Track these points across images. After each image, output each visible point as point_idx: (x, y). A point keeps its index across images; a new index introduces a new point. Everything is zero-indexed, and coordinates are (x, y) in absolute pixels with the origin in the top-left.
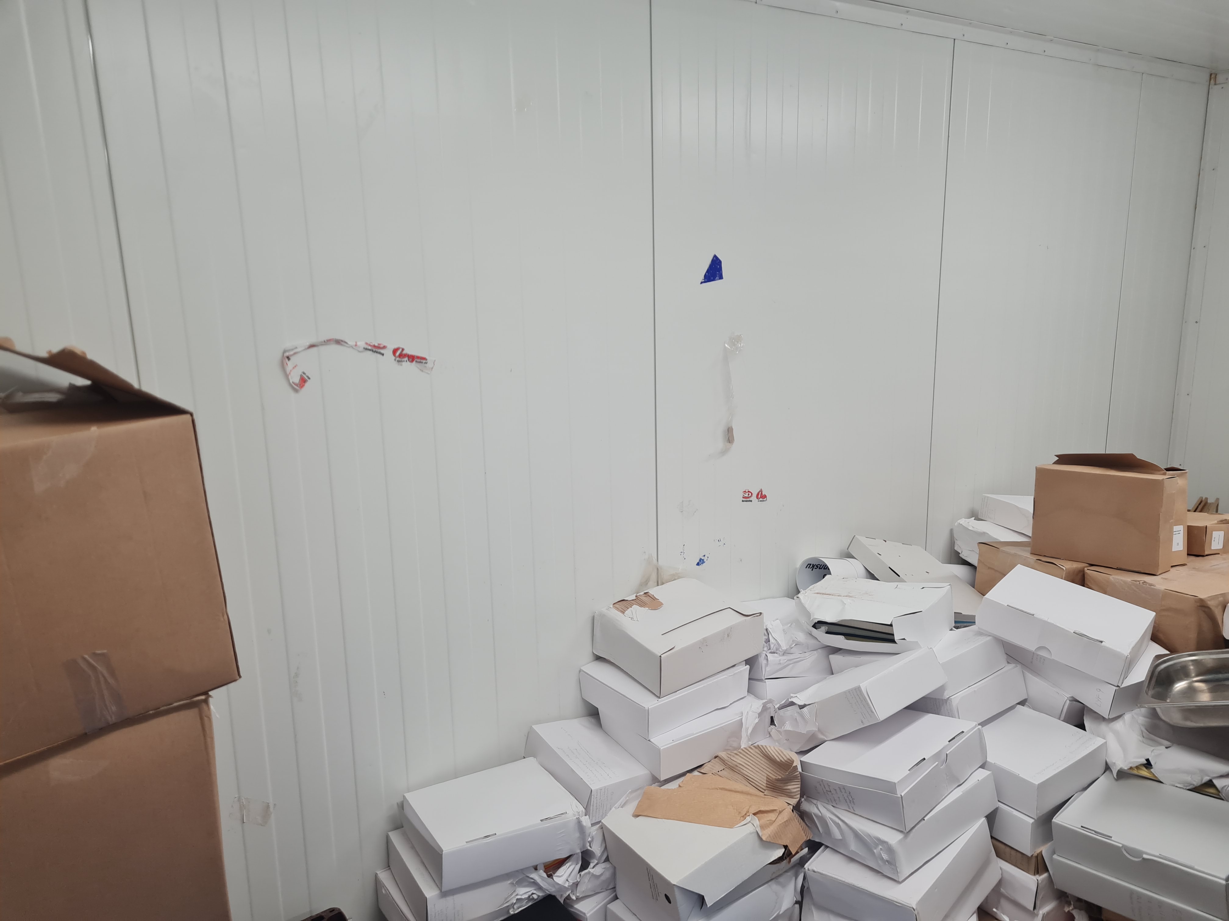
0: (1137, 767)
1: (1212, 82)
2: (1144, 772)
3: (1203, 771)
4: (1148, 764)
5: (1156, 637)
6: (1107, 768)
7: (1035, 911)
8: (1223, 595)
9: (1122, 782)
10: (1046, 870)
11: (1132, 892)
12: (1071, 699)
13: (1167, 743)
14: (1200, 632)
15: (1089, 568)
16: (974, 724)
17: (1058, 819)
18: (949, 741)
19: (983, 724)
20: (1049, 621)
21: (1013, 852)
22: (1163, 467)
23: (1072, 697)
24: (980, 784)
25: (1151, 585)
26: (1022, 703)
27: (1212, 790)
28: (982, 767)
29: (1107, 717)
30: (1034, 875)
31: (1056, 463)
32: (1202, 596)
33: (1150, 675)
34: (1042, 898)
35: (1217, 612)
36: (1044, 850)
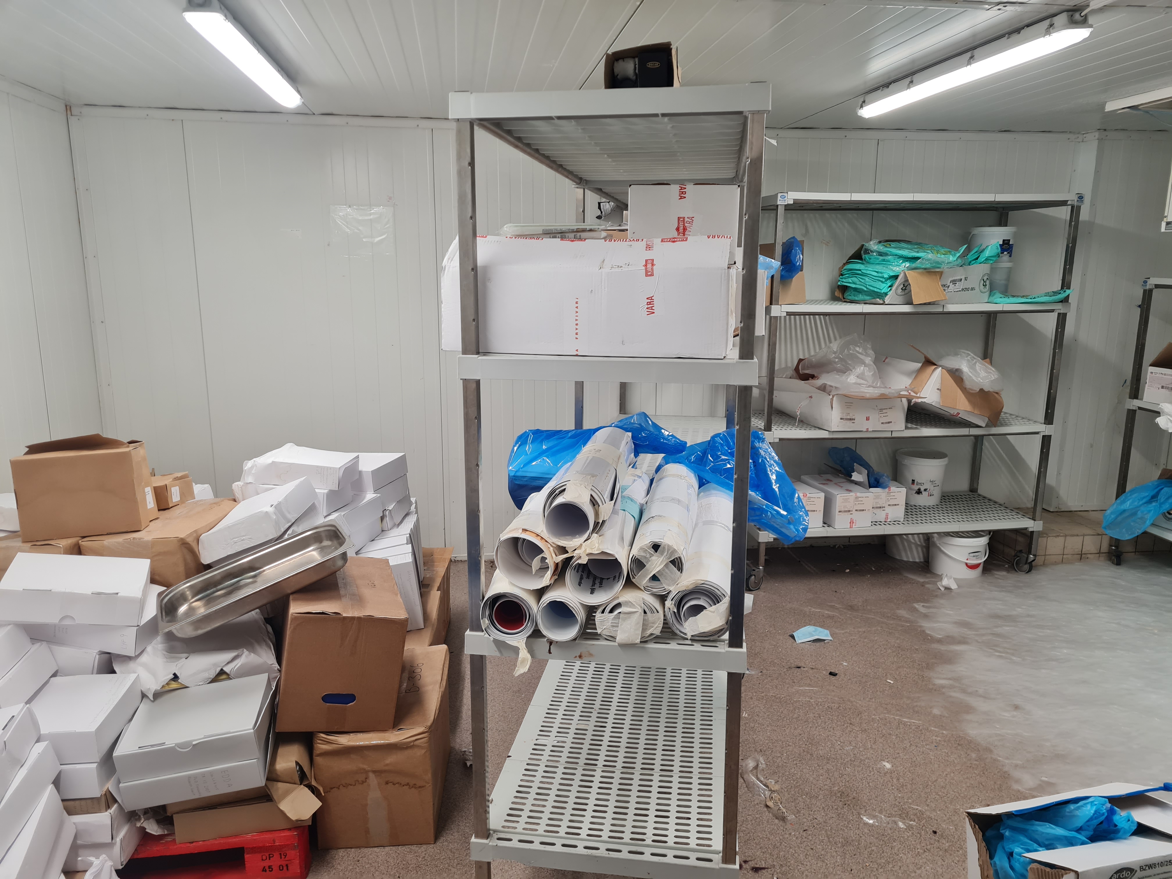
0: (167, 684)
1: (69, 112)
2: (174, 685)
3: (215, 665)
4: (176, 677)
5: (154, 580)
6: (144, 696)
7: (114, 841)
8: (195, 531)
9: (159, 701)
10: (115, 801)
11: (189, 777)
12: (99, 653)
13: (186, 655)
14: (186, 564)
15: (83, 540)
16: (22, 705)
17: (116, 753)
18: (3, 729)
19: (29, 702)
20: (67, 591)
21: (83, 802)
22: (126, 441)
23: (100, 651)
24: (41, 756)
25: (140, 539)
26: (54, 675)
27: (224, 677)
28: (38, 741)
29: (133, 655)
30: (106, 811)
31: (27, 453)
32: (182, 537)
33: (159, 607)
34: (117, 826)
35: (194, 545)
36: (110, 786)
